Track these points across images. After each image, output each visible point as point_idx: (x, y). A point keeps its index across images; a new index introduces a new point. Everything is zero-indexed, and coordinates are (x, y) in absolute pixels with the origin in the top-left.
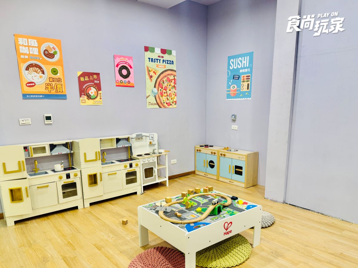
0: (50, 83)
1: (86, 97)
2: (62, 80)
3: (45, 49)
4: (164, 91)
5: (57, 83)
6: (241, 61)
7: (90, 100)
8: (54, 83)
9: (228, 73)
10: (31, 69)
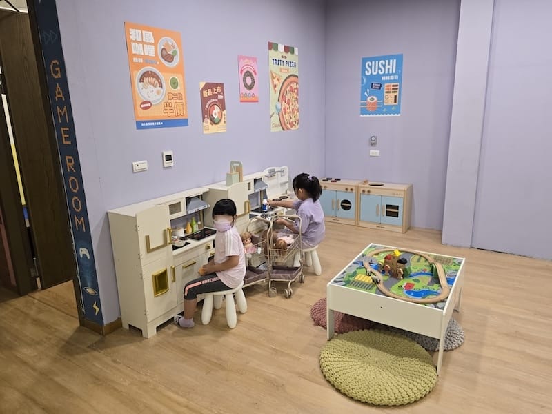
0: (169, 101)
1: (209, 121)
2: (183, 97)
3: (163, 47)
4: (288, 106)
5: (178, 101)
6: (384, 66)
7: (214, 126)
8: (173, 101)
9: (363, 80)
10: (146, 80)
